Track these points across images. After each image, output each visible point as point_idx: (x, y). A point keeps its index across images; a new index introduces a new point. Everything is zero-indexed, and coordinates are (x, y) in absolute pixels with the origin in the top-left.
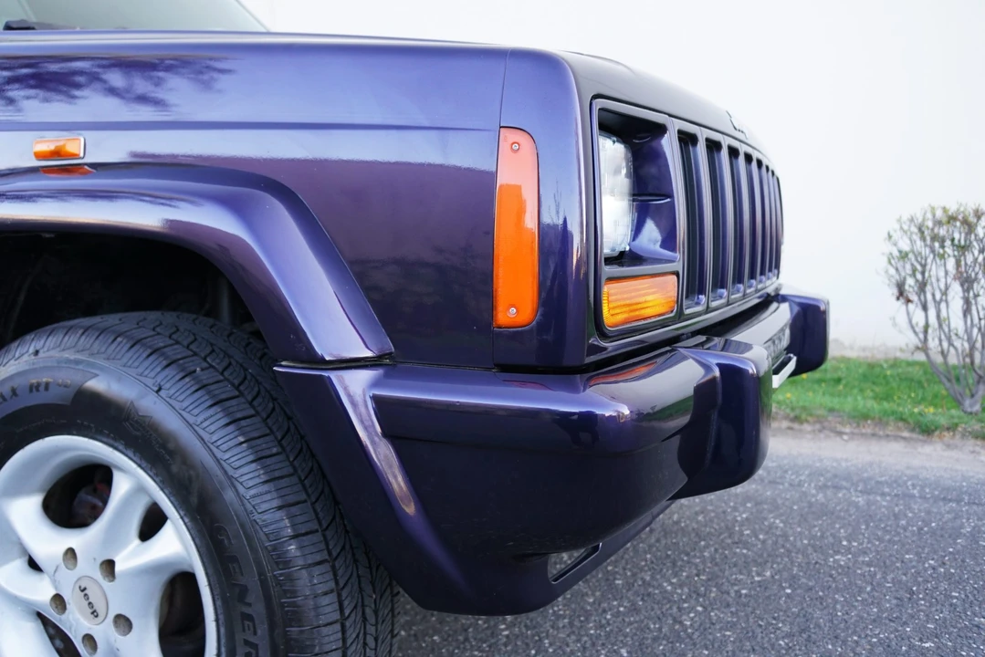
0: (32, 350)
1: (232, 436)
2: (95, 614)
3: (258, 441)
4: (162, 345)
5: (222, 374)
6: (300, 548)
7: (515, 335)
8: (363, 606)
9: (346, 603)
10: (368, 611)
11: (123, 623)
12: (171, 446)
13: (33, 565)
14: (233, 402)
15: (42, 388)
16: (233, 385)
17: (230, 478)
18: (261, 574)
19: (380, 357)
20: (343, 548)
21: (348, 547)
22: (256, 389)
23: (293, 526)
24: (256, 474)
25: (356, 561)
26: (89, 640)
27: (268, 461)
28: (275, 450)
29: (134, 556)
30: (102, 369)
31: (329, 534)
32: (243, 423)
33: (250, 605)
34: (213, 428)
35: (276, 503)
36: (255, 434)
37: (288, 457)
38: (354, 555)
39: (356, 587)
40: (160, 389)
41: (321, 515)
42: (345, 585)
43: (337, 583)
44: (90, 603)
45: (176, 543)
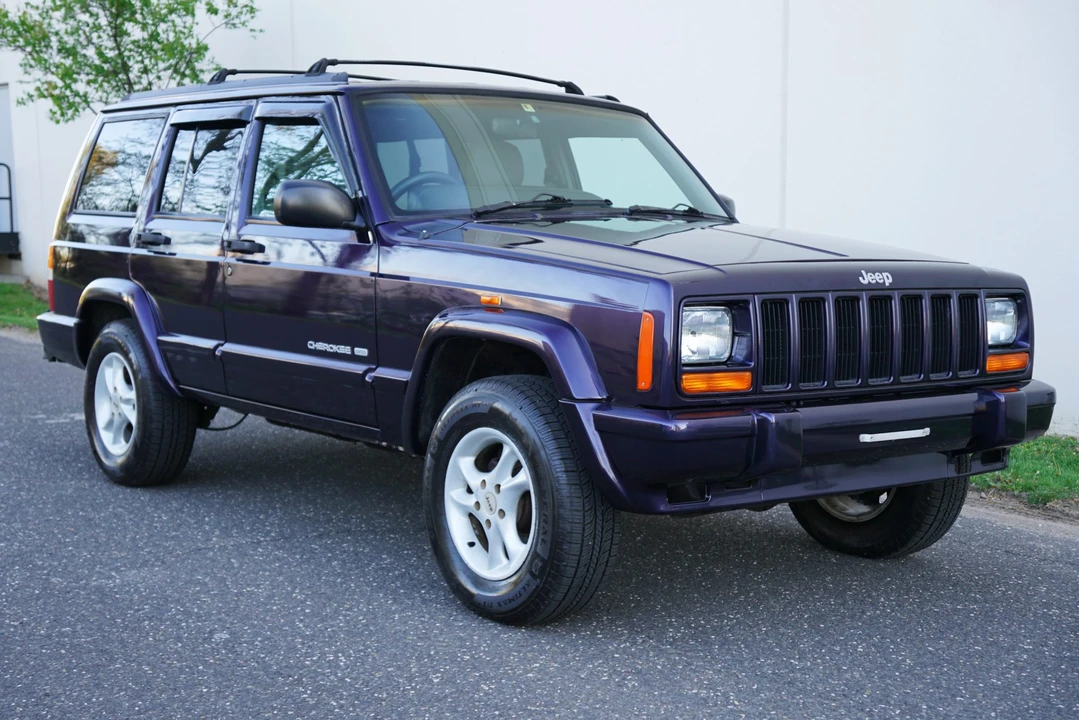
2: (491, 509)
4: (525, 390)
6: (567, 476)
7: (643, 394)
8: (596, 510)
9: (586, 505)
10: (598, 513)
11: (502, 513)
12: (523, 432)
13: (469, 491)
16: (551, 409)
19: (602, 399)
22: (559, 411)
23: (565, 467)
24: (553, 445)
26: (488, 521)
27: (559, 440)
29: (508, 482)
32: (551, 424)
33: (546, 498)
34: (539, 425)
35: (559, 457)
36: (555, 429)
38: (593, 487)
39: (592, 499)
40: (521, 408)
42: (587, 497)
43: (583, 495)
44: (490, 505)
45: (524, 477)
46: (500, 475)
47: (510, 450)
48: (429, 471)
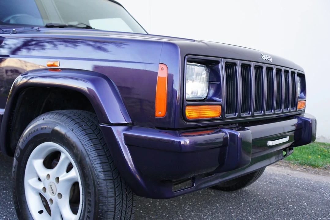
0: (42, 118)
1: (89, 143)
2: (53, 193)
3: (97, 145)
4: (75, 118)
5: (90, 127)
6: (104, 175)
8: (122, 194)
9: (117, 192)
10: (124, 197)
11: (60, 195)
12: (74, 145)
13: (39, 179)
14: (91, 134)
15: (44, 129)
16: (92, 130)
17: (88, 154)
18: (94, 181)
19: (128, 124)
20: (118, 177)
21: (119, 177)
22: (99, 132)
23: (103, 168)
24: (95, 154)
25: (121, 181)
26: (51, 200)
27: (98, 151)
28: (101, 148)
29: (64, 176)
30: (59, 124)
31: (114, 172)
32: (93, 140)
33: (90, 189)
34: (85, 141)
35: (99, 162)
36: (96, 143)
37: (104, 151)
38: (121, 180)
39: (120, 188)
40: (73, 130)
41: (112, 167)
42: (117, 187)
43: (114, 186)
44: (52, 190)
45: (75, 173)
46: (59, 172)
47: (65, 156)
48: (15, 168)
